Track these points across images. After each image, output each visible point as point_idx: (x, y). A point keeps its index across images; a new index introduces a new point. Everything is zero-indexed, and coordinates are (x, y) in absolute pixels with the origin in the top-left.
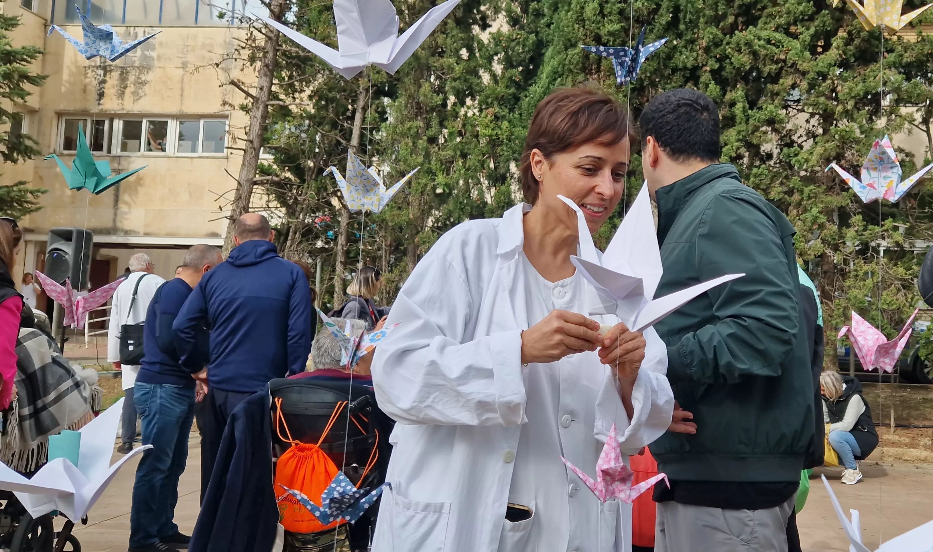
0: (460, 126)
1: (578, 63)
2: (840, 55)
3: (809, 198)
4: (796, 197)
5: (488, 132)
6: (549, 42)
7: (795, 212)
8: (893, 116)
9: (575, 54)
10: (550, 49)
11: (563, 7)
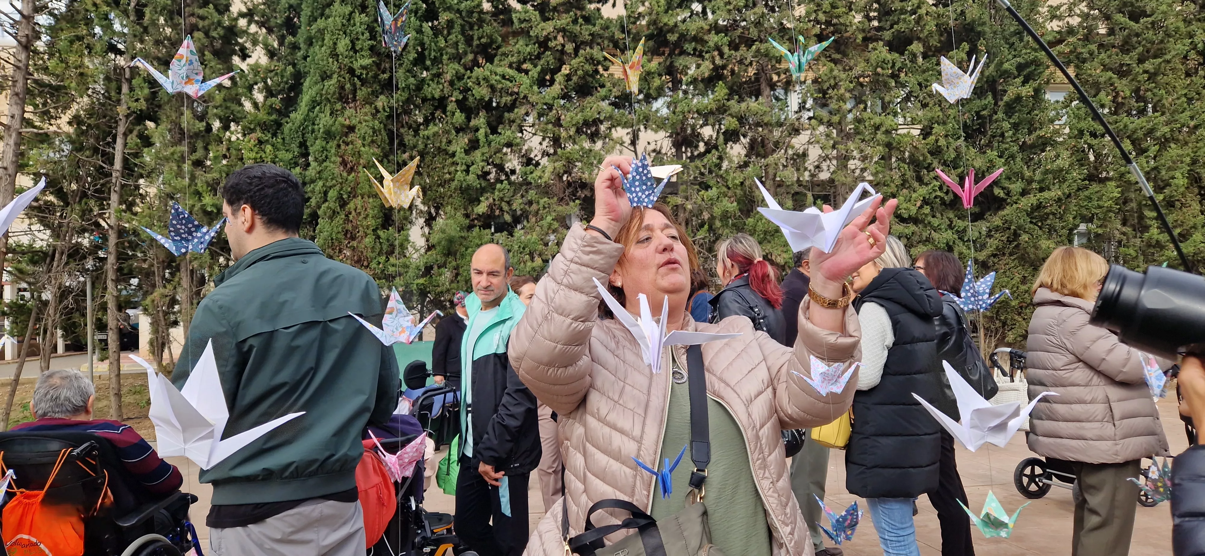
0: (224, 150)
1: (334, 93)
2: (562, 89)
3: (544, 208)
4: (534, 207)
5: (253, 155)
6: (305, 73)
7: (533, 220)
8: (607, 140)
9: (331, 84)
10: (308, 80)
11: (317, 42)
